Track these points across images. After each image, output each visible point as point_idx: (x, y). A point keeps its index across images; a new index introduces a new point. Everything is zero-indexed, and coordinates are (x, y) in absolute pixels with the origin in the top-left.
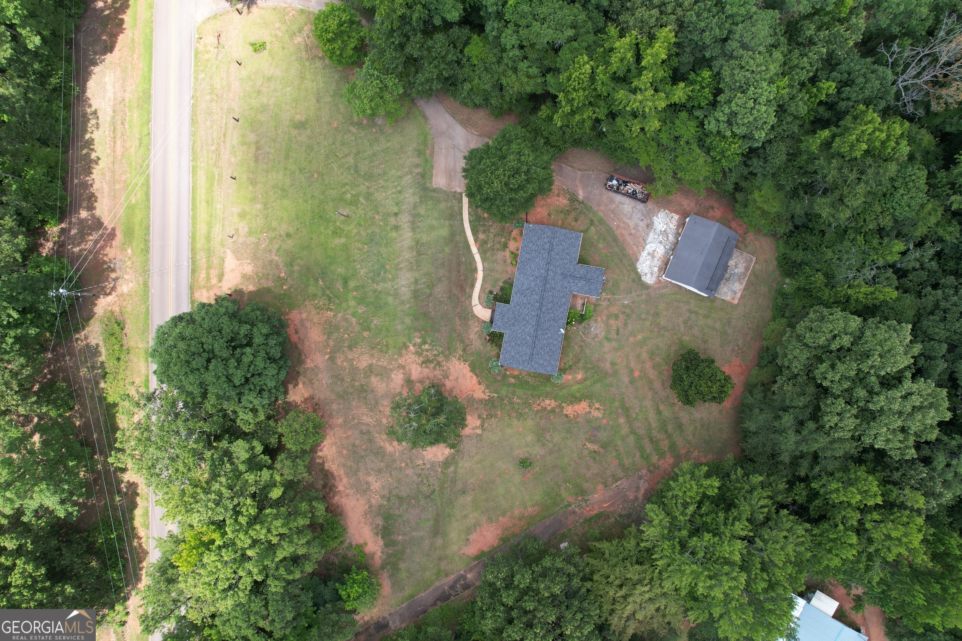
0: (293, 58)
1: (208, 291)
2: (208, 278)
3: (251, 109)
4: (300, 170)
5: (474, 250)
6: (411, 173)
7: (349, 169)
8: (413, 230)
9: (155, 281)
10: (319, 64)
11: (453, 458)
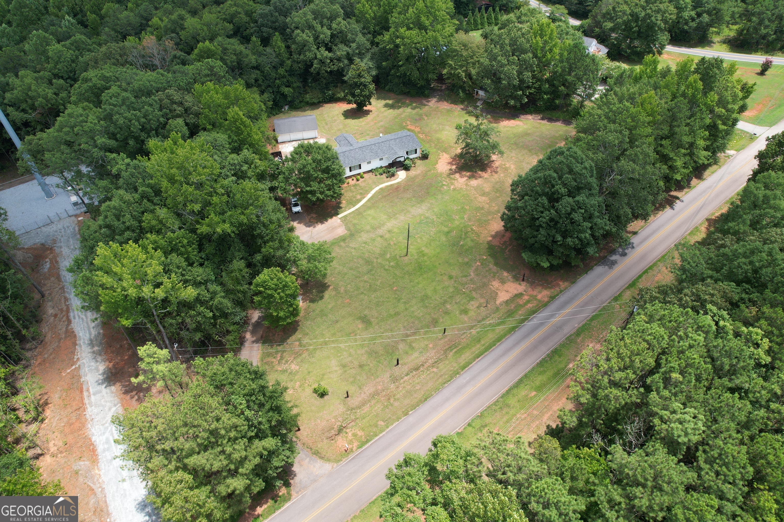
0: (313, 360)
1: (536, 296)
2: (528, 302)
3: (379, 362)
4: (399, 300)
5: (369, 196)
6: (348, 246)
7: (373, 275)
8: (383, 225)
9: (568, 330)
10: (306, 341)
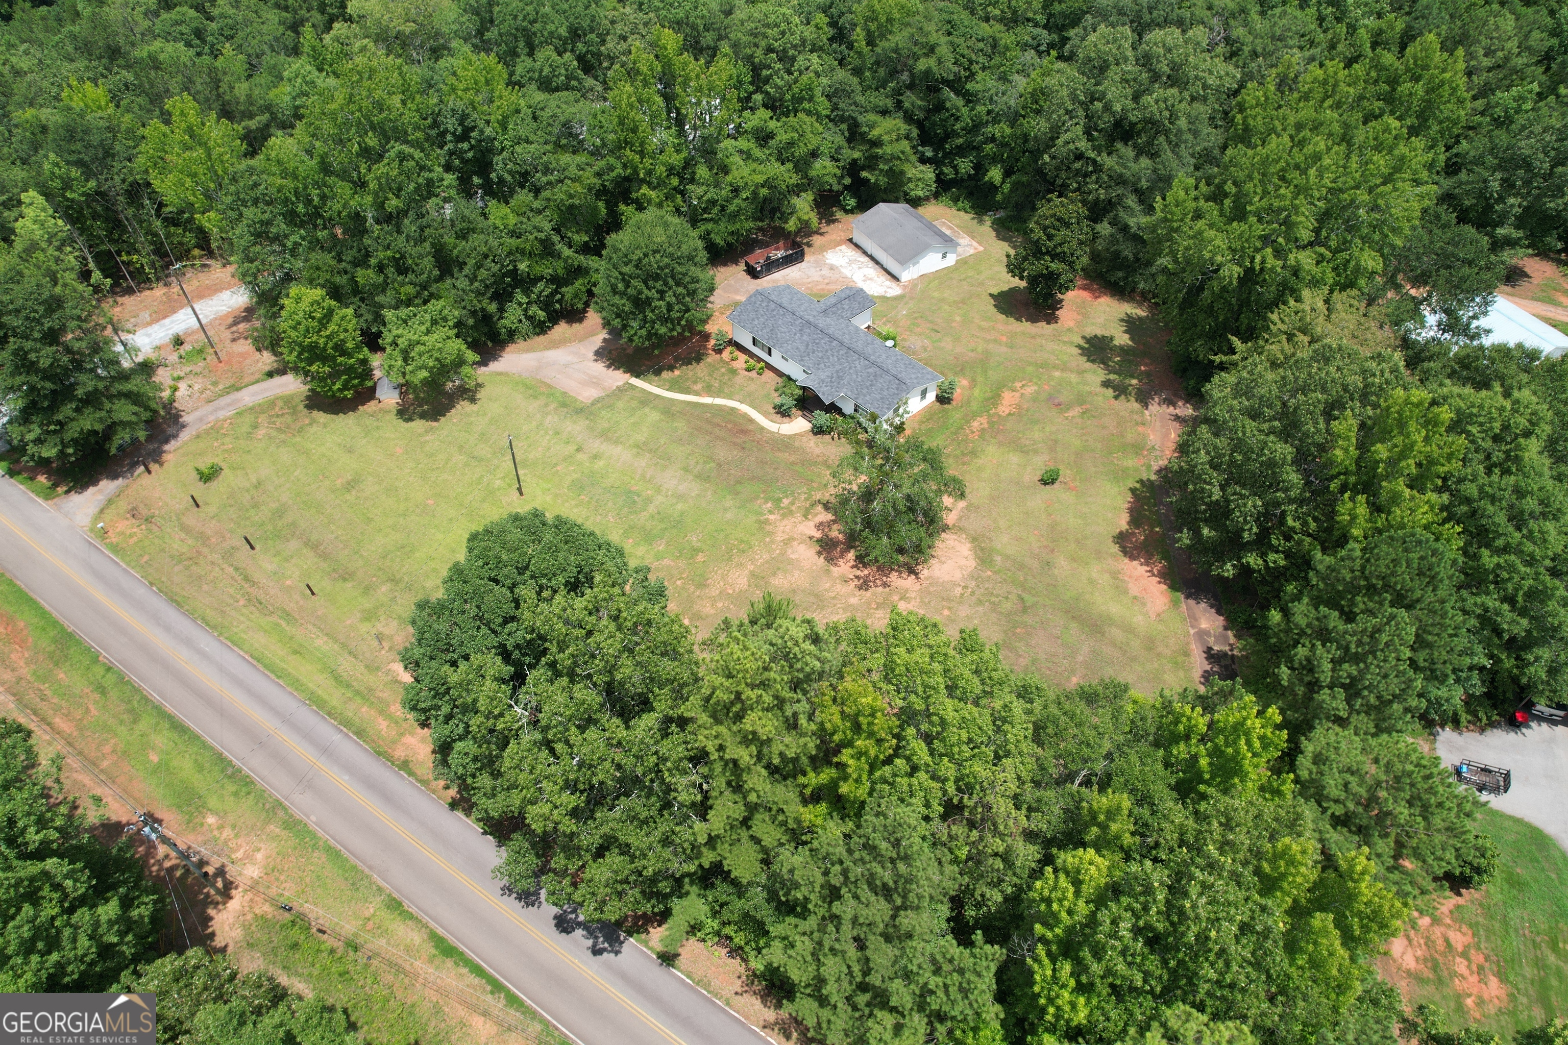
3: (262, 525)
5: (707, 400)
6: (547, 414)
8: (617, 443)
9: (303, 804)
11: (982, 549)
